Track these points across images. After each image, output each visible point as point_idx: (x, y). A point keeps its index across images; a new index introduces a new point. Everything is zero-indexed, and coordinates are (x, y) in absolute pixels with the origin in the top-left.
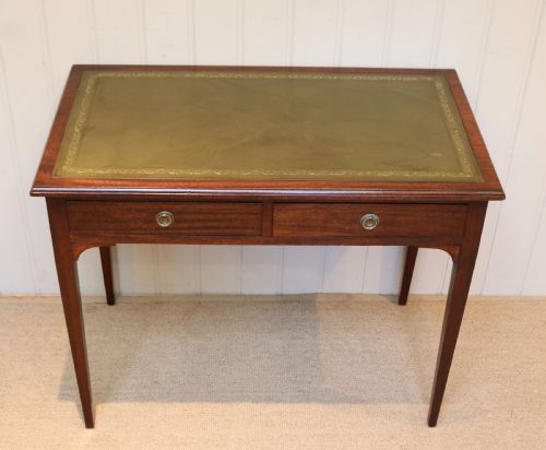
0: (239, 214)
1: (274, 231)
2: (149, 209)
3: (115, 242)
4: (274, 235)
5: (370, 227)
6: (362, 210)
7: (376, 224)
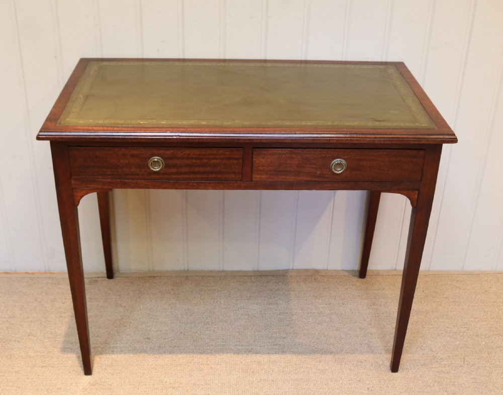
0: (222, 159)
1: (254, 176)
2: (142, 154)
3: (112, 187)
4: (254, 179)
5: (339, 171)
6: (331, 155)
7: (344, 168)
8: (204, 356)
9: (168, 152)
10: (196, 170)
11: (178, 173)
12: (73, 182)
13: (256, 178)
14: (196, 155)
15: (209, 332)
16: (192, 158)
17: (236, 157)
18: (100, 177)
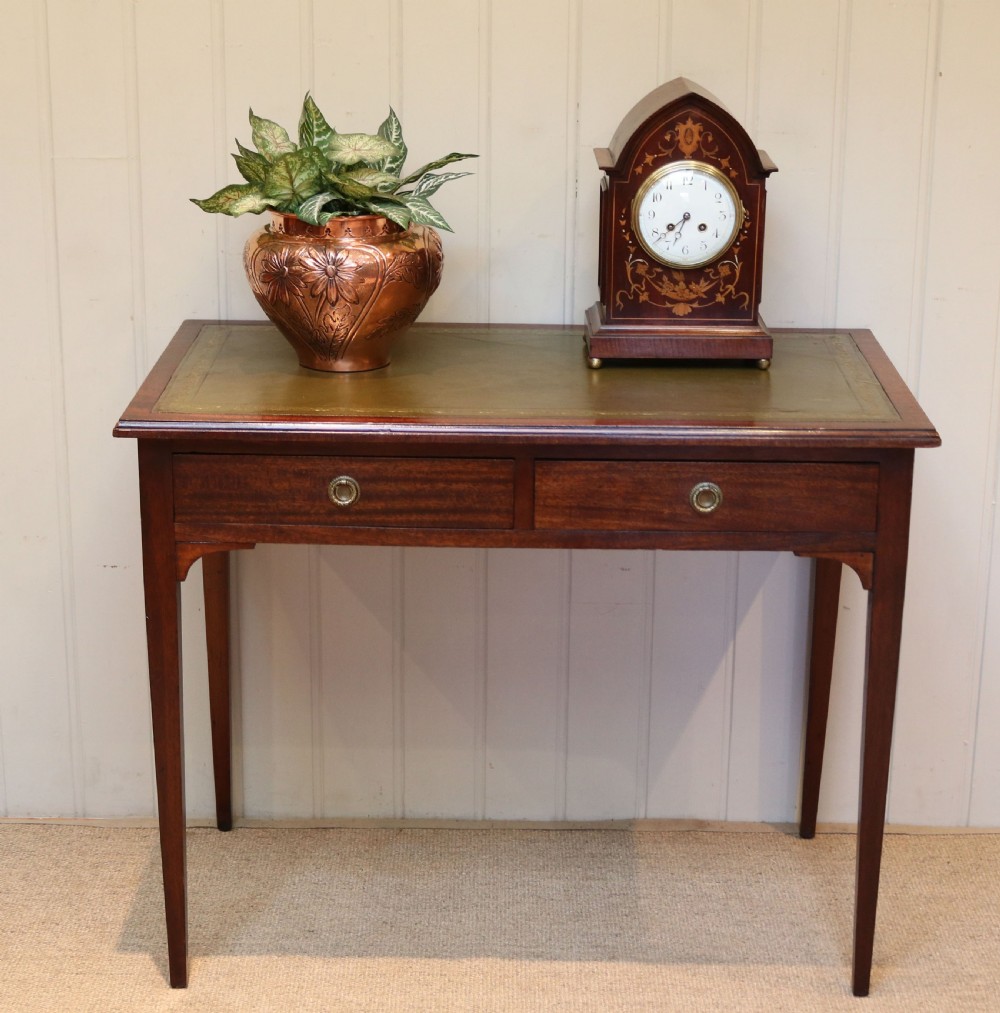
0: (475, 482)
1: (538, 518)
2: (318, 471)
3: (254, 540)
4: (537, 525)
5: (707, 508)
6: (690, 475)
7: (717, 501)
8: (436, 963)
9: (370, 467)
10: (422, 504)
11: (386, 512)
12: (177, 528)
13: (541, 522)
14: (423, 472)
15: (447, 924)
16: (415, 480)
17: (502, 477)
18: (232, 518)
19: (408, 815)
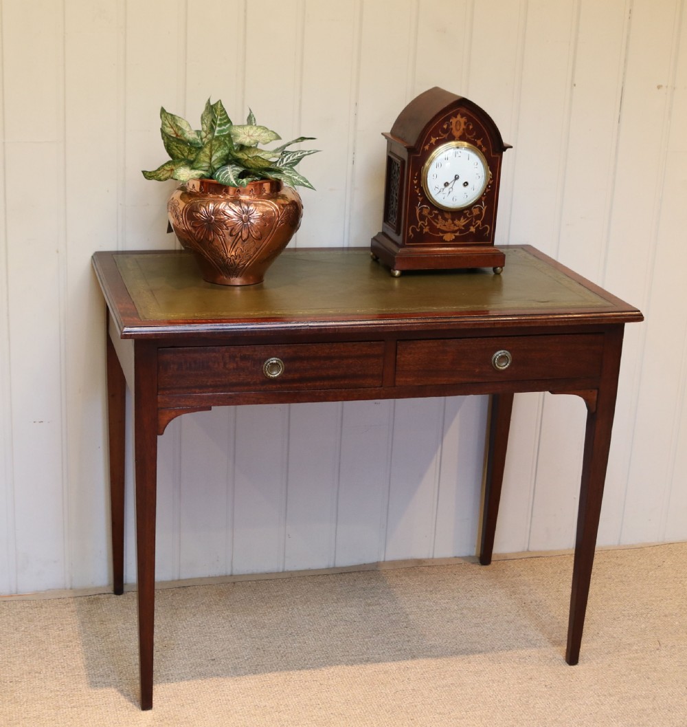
1: (397, 379)
2: (256, 355)
3: (211, 404)
4: (397, 384)
5: (504, 366)
6: (493, 346)
7: (509, 362)
9: (291, 351)
10: (324, 374)
12: (160, 399)
13: (399, 382)
14: (326, 353)
16: (320, 358)
17: (376, 353)
18: (197, 391)
19: (235, 573)
